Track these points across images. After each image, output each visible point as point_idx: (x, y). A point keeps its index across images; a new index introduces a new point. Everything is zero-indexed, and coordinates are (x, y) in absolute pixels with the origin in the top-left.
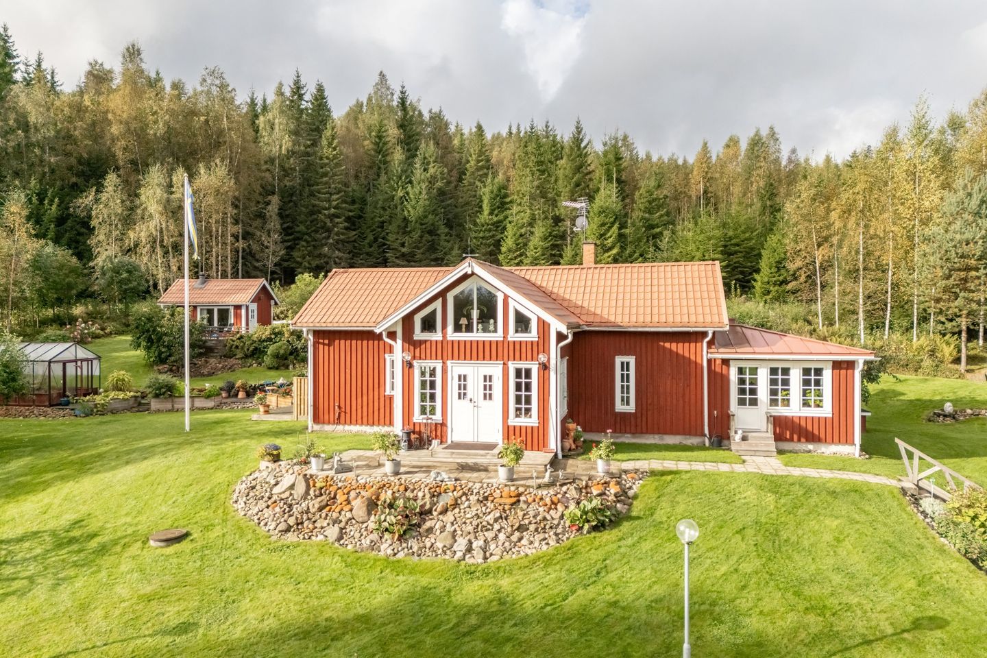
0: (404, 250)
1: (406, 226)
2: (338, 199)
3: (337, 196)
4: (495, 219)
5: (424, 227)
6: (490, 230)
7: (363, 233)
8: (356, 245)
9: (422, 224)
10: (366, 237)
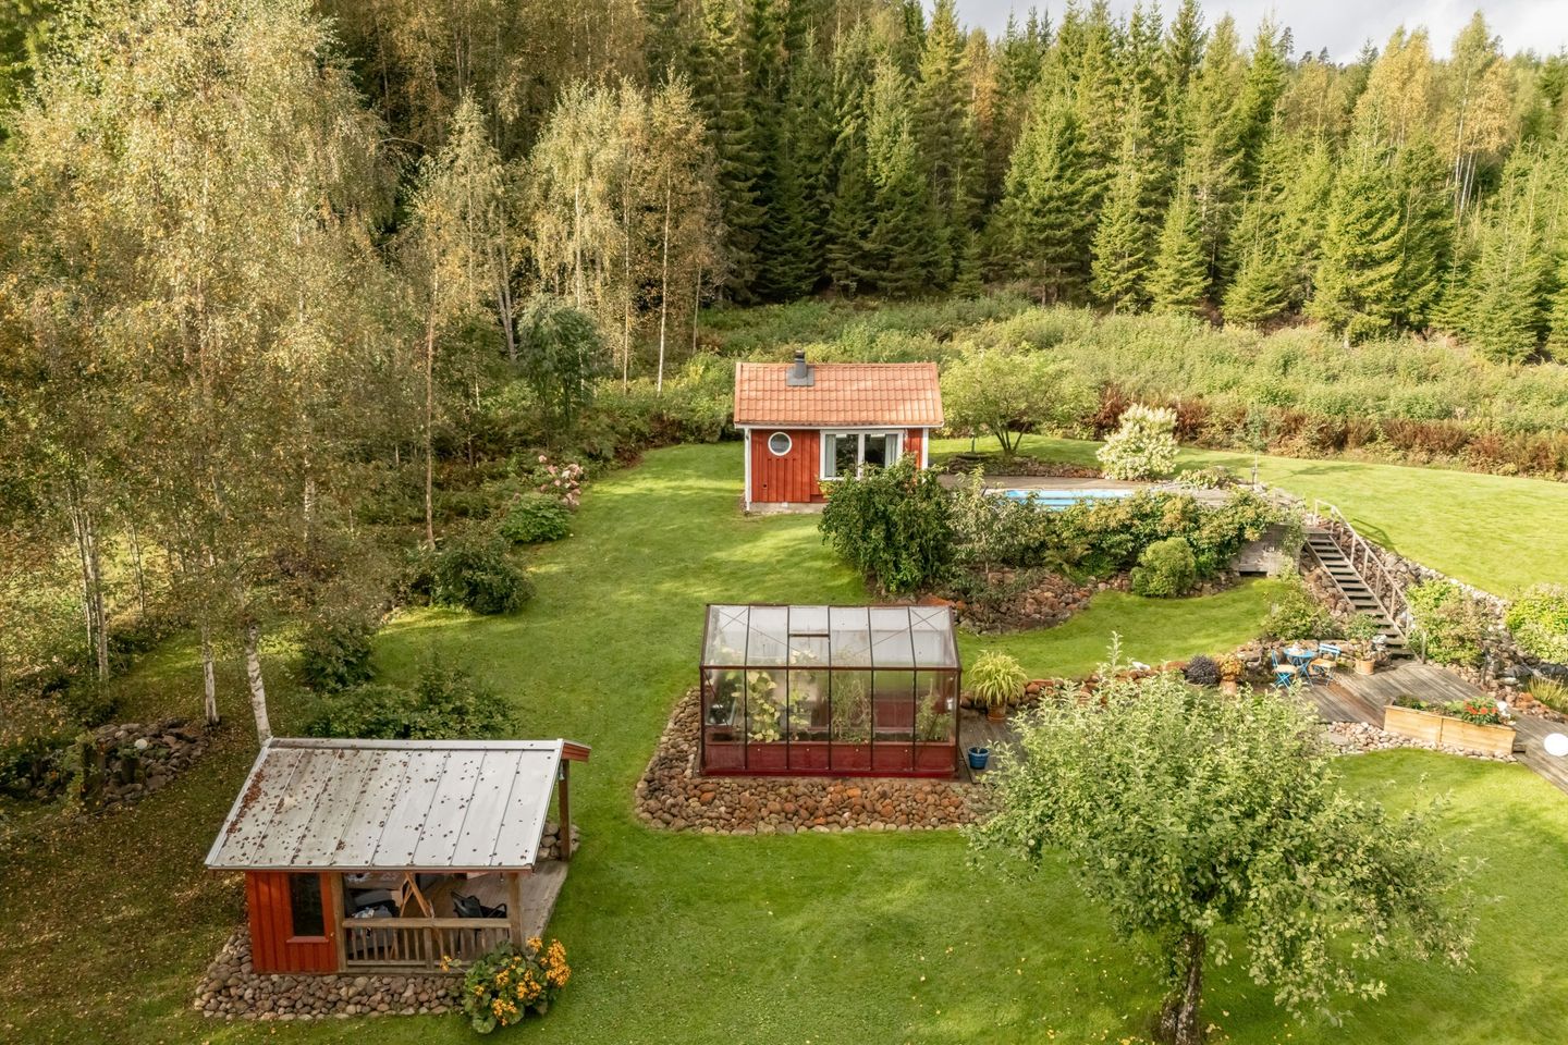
0: (867, 246)
1: (870, 196)
2: (739, 142)
3: (738, 135)
4: (1068, 188)
5: (908, 200)
6: (1058, 210)
7: (783, 210)
8: (765, 234)
9: (906, 194)
10: (788, 218)
